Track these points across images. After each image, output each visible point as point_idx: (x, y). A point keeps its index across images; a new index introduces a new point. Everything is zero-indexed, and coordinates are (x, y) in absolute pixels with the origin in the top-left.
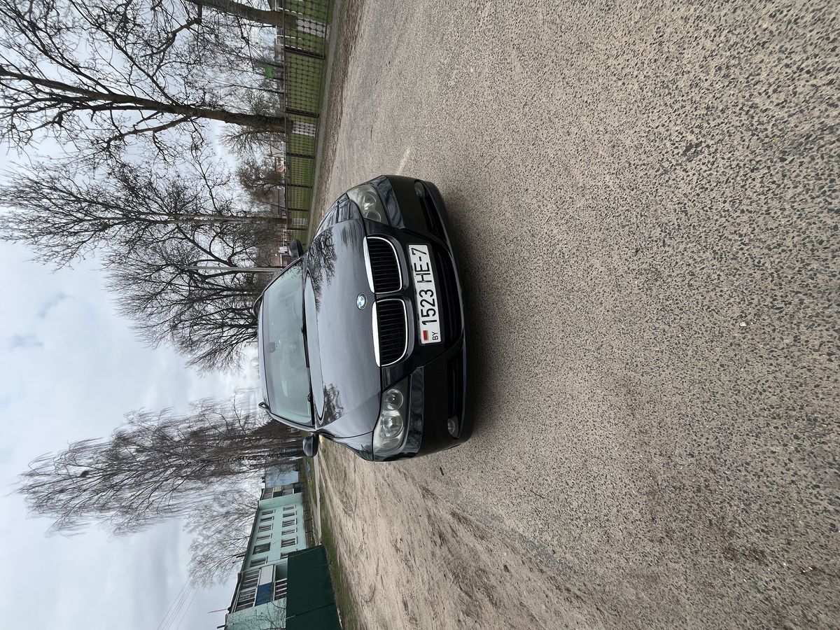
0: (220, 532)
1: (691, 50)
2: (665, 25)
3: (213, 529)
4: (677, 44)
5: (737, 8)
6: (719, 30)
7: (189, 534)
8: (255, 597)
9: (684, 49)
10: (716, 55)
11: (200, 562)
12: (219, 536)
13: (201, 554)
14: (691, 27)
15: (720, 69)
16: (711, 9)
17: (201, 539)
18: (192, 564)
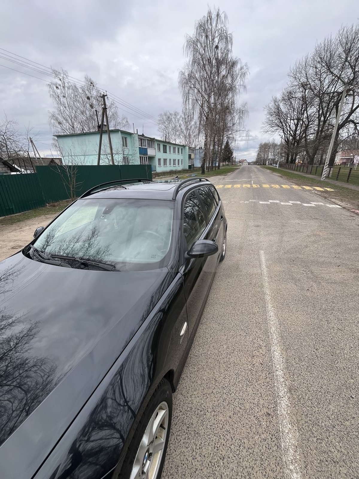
0: (180, 126)
3: (182, 123)
13: (172, 118)
18: (169, 113)
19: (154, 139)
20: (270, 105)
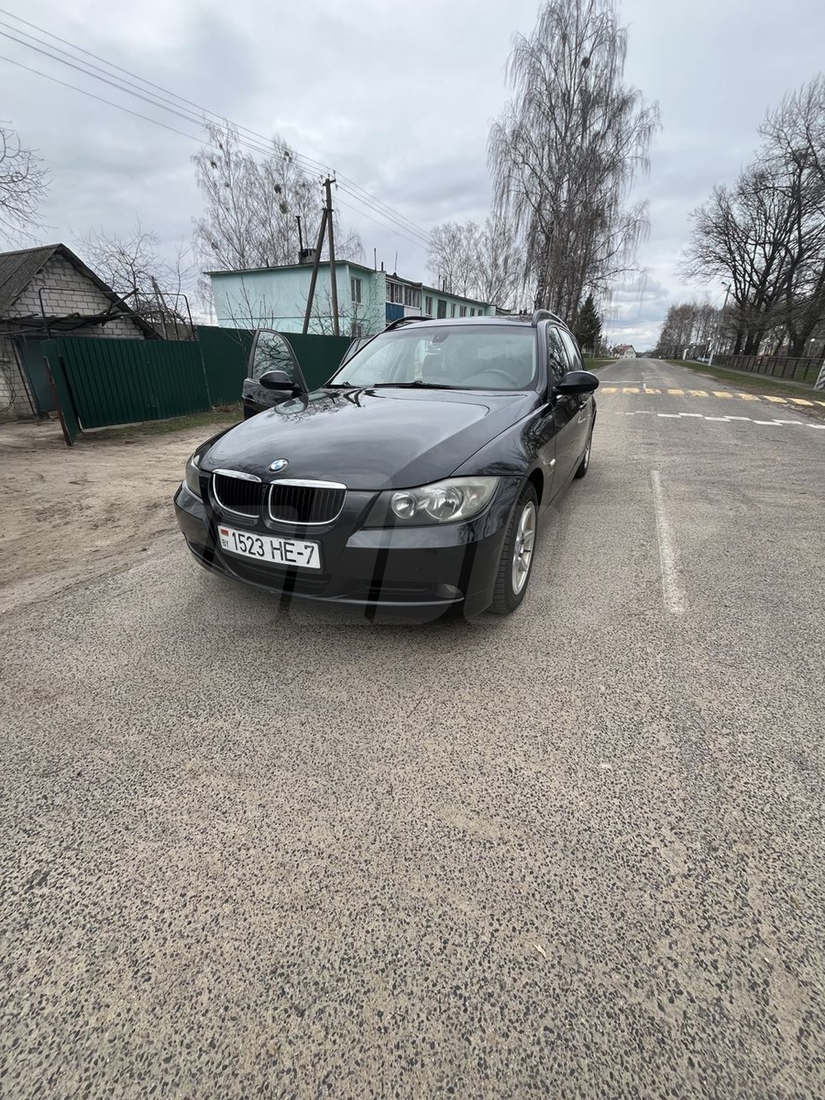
0: (478, 258)
1: (76, 974)
2: (136, 988)
3: (484, 250)
4: (102, 973)
5: (13, 1046)
6: (35, 1012)
7: (485, 220)
8: (395, 303)
9: (87, 971)
10: (31, 983)
11: (454, 237)
12: (475, 258)
13: (462, 237)
14: (86, 1000)
15: (20, 971)
16: (58, 1032)
17: (477, 235)
18: (454, 227)
19: (420, 285)
20: (707, 208)
